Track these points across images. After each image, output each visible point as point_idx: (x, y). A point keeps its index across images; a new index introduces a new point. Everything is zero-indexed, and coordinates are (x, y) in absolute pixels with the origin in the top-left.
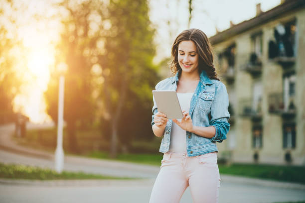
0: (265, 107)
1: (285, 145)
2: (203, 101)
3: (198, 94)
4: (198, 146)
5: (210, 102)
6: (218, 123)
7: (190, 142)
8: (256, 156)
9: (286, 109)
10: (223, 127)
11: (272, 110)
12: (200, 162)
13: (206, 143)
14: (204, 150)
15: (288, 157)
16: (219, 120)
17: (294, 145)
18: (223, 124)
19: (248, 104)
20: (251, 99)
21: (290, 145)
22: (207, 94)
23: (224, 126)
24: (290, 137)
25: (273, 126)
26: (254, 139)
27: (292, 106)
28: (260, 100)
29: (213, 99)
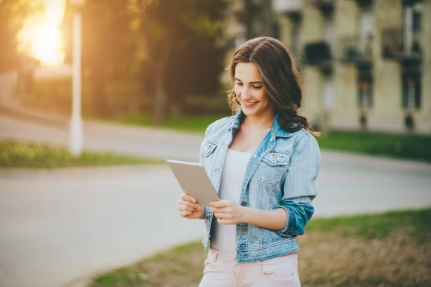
0: (377, 49)
1: (405, 103)
2: (268, 167)
3: (259, 155)
4: (257, 244)
5: (279, 168)
6: (295, 205)
7: (244, 237)
8: (363, 120)
9: (408, 53)
10: (302, 215)
11: (387, 54)
12: (263, 272)
13: (273, 240)
14: (269, 252)
15: (409, 122)
16: (296, 202)
17: (418, 104)
18: (302, 208)
19: (353, 44)
20: (357, 38)
21: (412, 103)
22: (276, 154)
23: (304, 213)
24: (412, 92)
25: (388, 76)
26: (361, 94)
27: (416, 47)
28: (370, 37)
29: (285, 163)
